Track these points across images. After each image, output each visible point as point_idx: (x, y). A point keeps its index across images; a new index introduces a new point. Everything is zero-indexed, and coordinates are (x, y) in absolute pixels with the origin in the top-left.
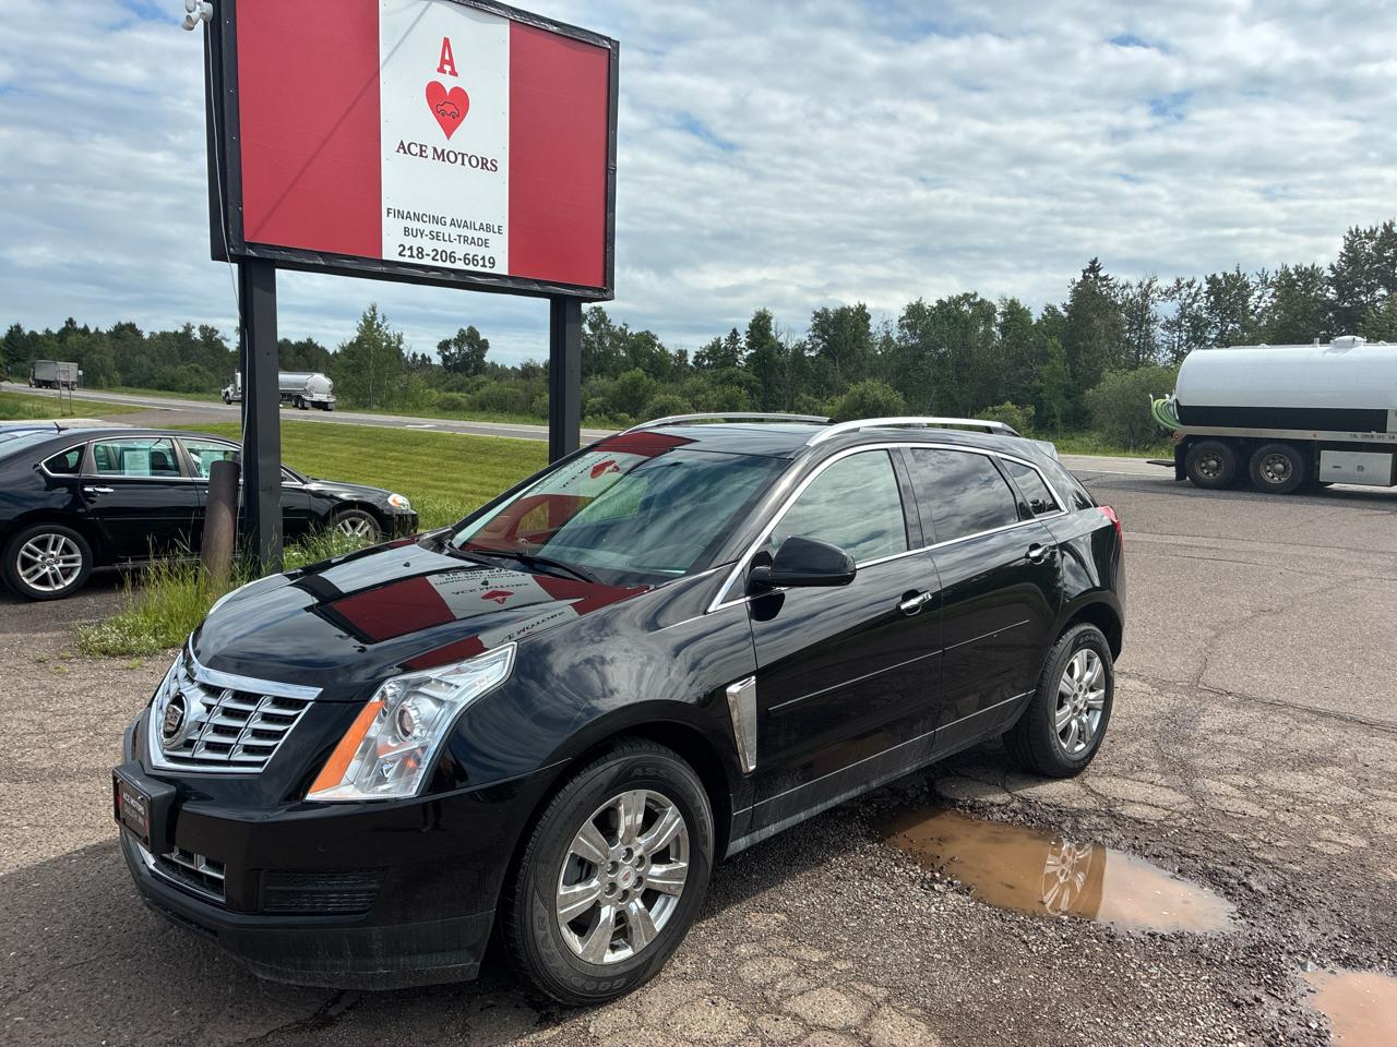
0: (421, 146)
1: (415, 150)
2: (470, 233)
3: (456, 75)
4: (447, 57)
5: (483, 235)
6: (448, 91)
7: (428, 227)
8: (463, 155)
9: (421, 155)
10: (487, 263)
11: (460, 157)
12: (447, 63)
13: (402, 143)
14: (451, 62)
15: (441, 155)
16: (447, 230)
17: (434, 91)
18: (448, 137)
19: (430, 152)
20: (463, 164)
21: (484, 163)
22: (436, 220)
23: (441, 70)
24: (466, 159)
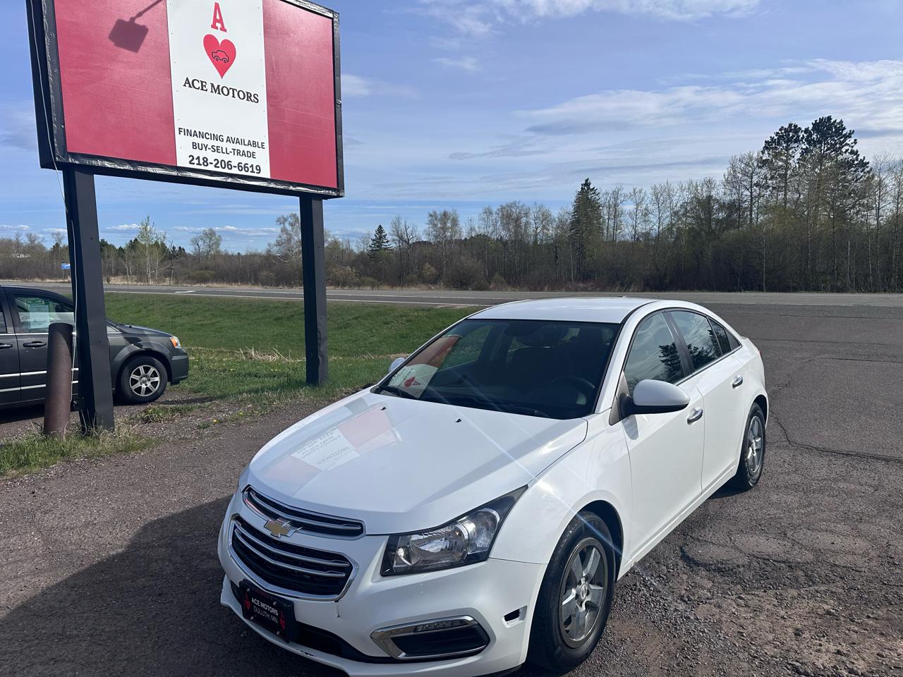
0: (202, 82)
1: (197, 85)
2: (242, 148)
3: (225, 30)
4: (218, 17)
5: (251, 149)
6: (220, 42)
7: (210, 143)
8: (233, 90)
9: (202, 89)
10: (255, 170)
11: (231, 91)
12: (218, 21)
13: (187, 79)
14: (221, 21)
15: (217, 90)
16: (224, 145)
17: (209, 42)
18: (222, 76)
19: (209, 87)
20: (233, 97)
21: (248, 97)
22: (216, 137)
23: (214, 26)
24: (236, 93)
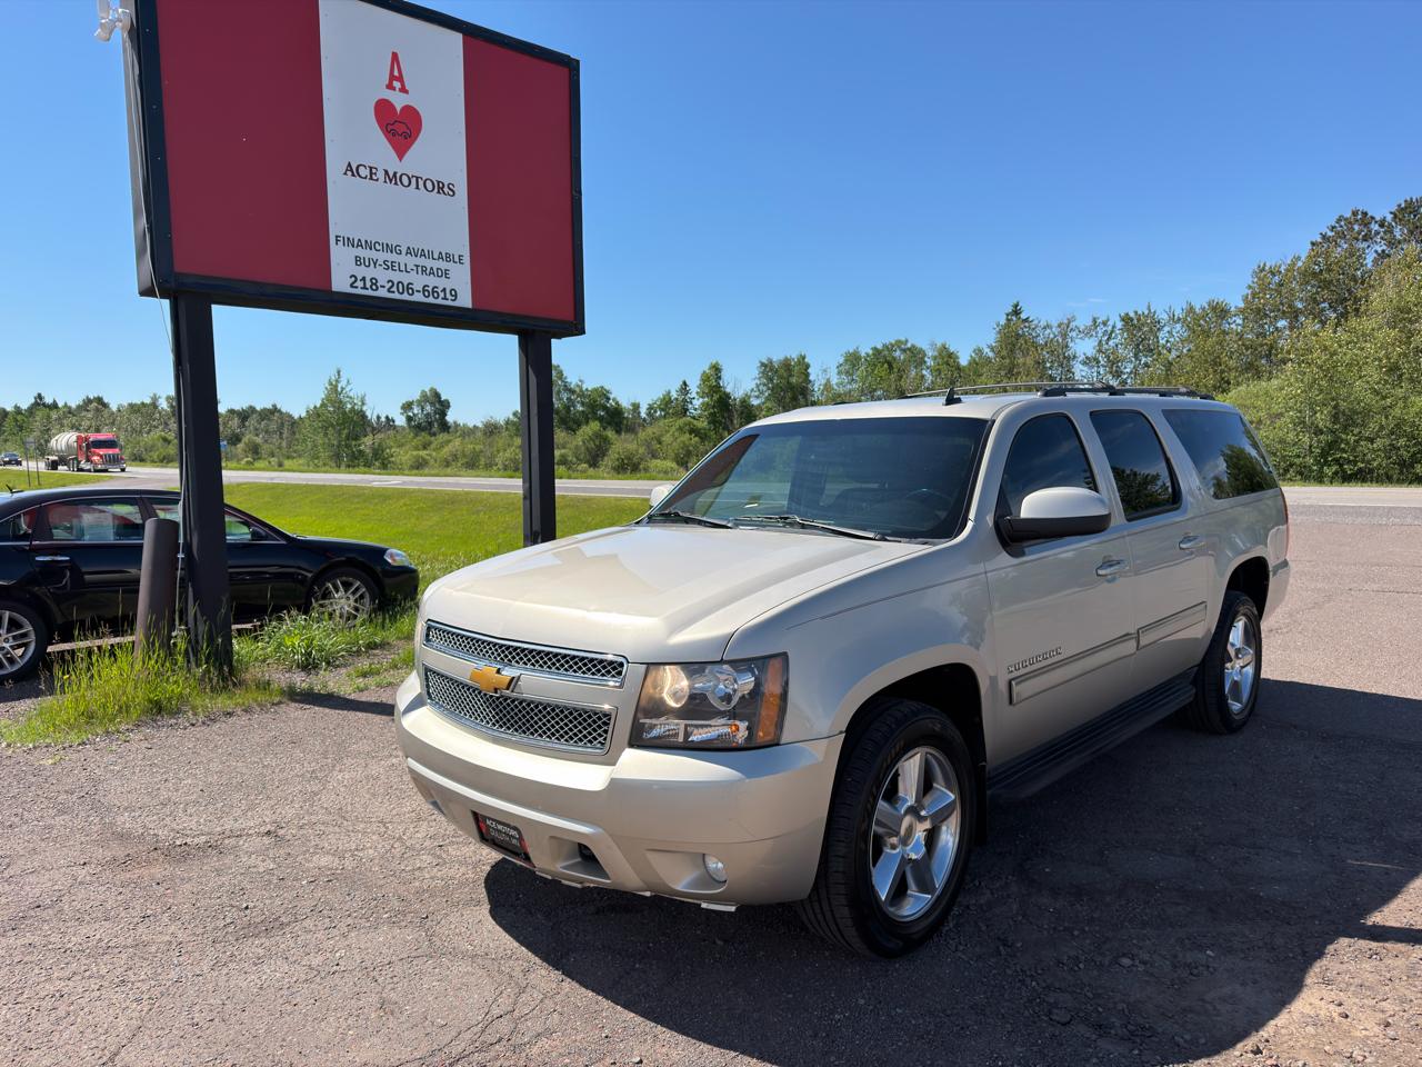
0: (371, 168)
2: (429, 263)
3: (406, 92)
4: (396, 73)
5: (443, 265)
6: (398, 109)
7: (382, 256)
8: (417, 179)
9: (371, 178)
10: (448, 296)
11: (414, 180)
12: (396, 79)
14: (401, 78)
15: (393, 178)
16: (402, 259)
17: (383, 108)
18: (401, 157)
19: (381, 175)
20: (417, 188)
21: (440, 187)
22: (389, 248)
23: (390, 87)
24: (421, 183)
